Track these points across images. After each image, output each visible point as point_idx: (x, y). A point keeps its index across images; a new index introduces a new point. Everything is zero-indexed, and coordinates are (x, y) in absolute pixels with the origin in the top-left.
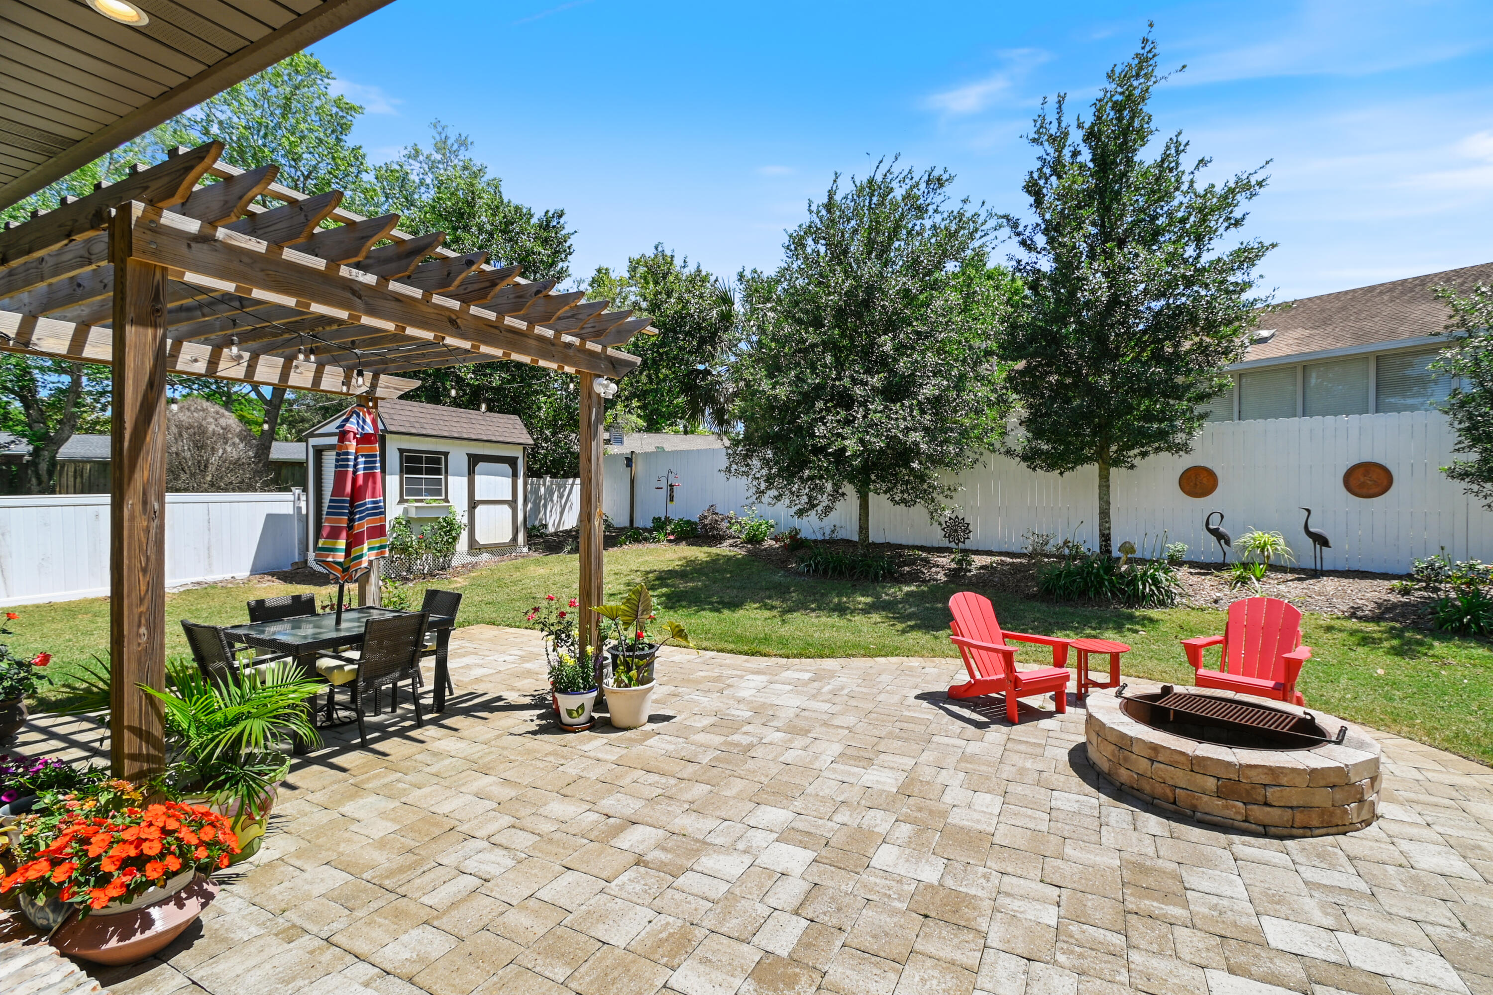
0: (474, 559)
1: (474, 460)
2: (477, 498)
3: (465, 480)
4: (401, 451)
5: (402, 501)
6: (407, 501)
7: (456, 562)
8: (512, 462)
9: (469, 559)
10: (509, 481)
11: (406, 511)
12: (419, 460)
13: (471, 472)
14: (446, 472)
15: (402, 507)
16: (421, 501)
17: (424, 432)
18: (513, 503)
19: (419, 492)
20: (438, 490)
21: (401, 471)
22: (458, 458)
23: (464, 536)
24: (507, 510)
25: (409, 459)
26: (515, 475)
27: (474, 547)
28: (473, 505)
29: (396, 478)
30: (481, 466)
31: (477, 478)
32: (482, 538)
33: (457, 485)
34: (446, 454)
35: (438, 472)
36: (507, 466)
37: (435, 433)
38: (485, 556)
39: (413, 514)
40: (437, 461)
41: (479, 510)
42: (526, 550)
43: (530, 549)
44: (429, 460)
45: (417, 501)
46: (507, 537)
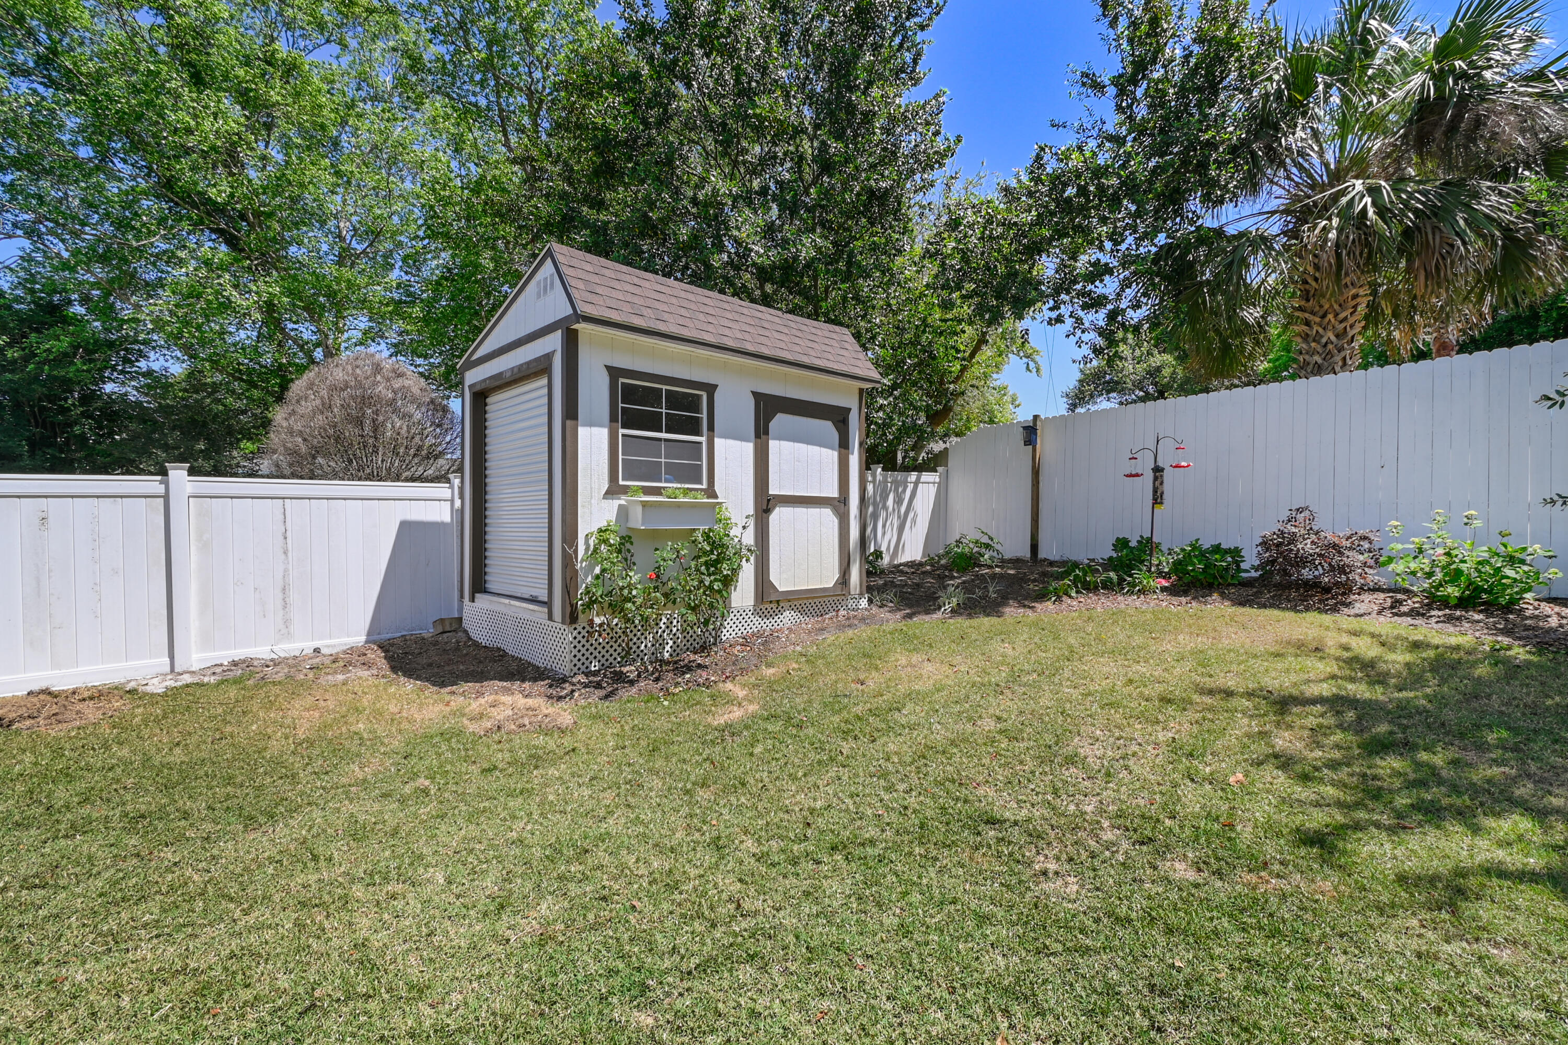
0: (767, 625)
1: (766, 407)
2: (774, 490)
3: (748, 448)
4: (614, 373)
5: (614, 490)
6: (625, 490)
7: (730, 631)
8: (839, 417)
9: (757, 624)
10: (831, 456)
11: (623, 512)
12: (652, 396)
13: (761, 433)
14: (711, 428)
15: (614, 505)
16: (657, 491)
17: (662, 327)
18: (839, 504)
19: (651, 472)
20: (693, 469)
21: (613, 419)
22: (735, 397)
23: (747, 573)
24: (828, 517)
25: (630, 394)
26: (844, 445)
27: (767, 598)
28: (765, 505)
29: (602, 434)
30: (780, 421)
31: (774, 445)
33: (732, 460)
34: (711, 389)
35: (693, 427)
36: (829, 424)
37: (686, 333)
38: (788, 618)
39: (637, 521)
40: (692, 403)
41: (779, 516)
42: (864, 603)
43: (870, 601)
44: (674, 400)
45: (648, 491)
46: (830, 579)
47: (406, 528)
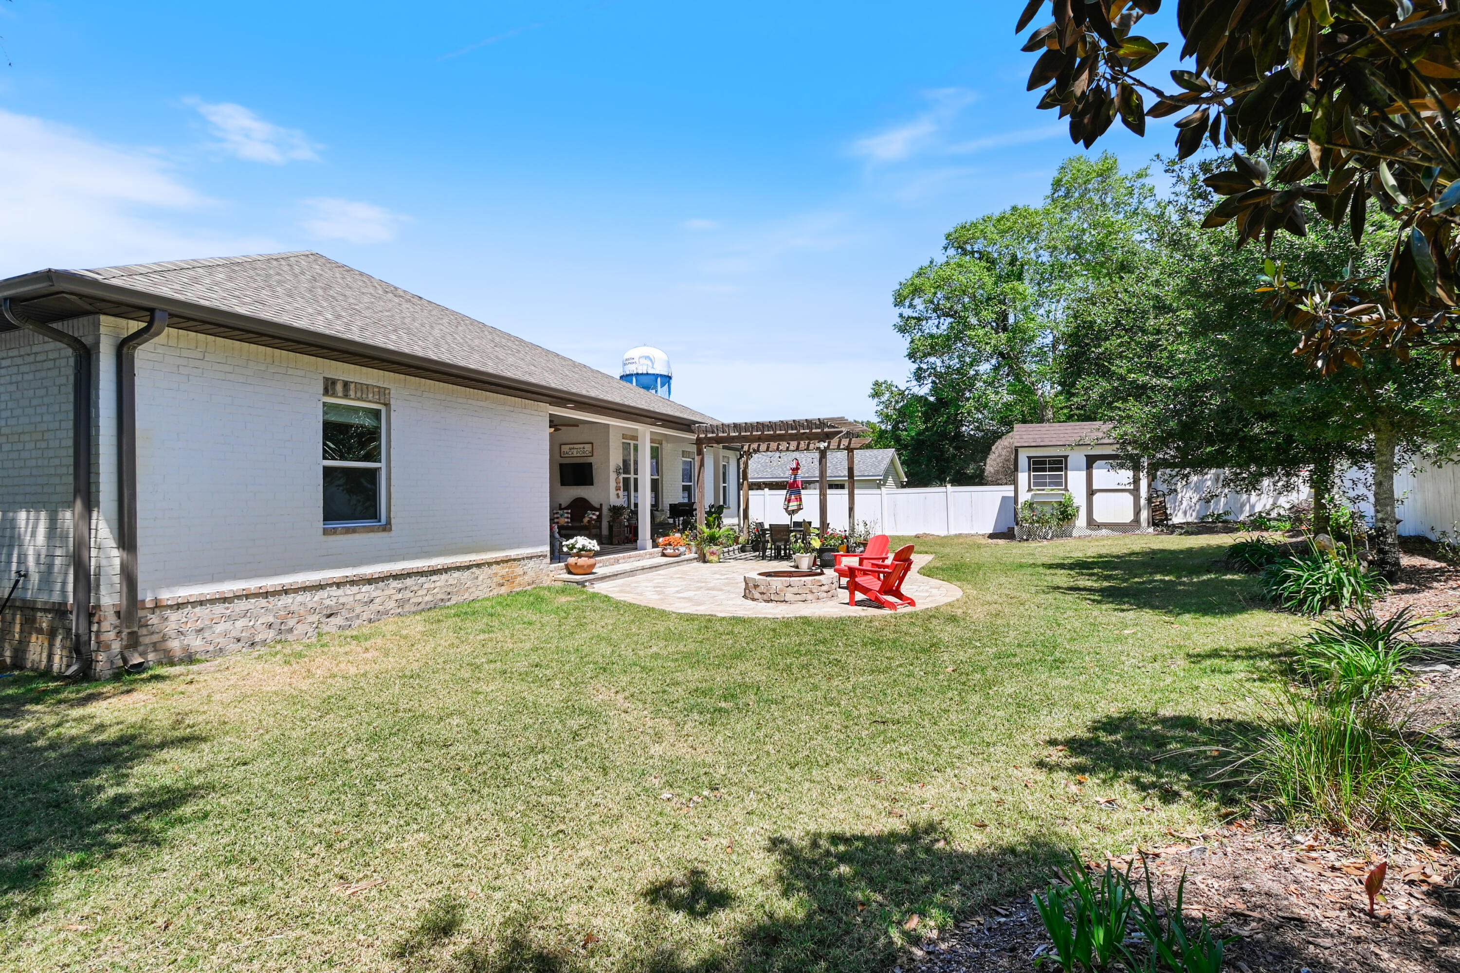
0: (1093, 533)
1: (1091, 461)
2: (1095, 487)
3: (1084, 474)
4: (1029, 458)
5: (1030, 490)
6: (1034, 490)
7: (1075, 533)
8: (1133, 458)
9: (1089, 532)
10: (1130, 474)
11: (1034, 496)
12: (1044, 463)
13: (1089, 468)
14: (1066, 468)
15: (1030, 494)
16: (1045, 490)
17: (1045, 444)
18: (1134, 491)
19: (1045, 484)
20: (1061, 483)
21: (1030, 471)
22: (1077, 458)
23: (1082, 516)
24: (1127, 496)
25: (1035, 463)
26: (1137, 468)
27: (1091, 523)
28: (1091, 493)
29: (1026, 475)
30: (1100, 463)
31: (1095, 472)
32: (1098, 517)
33: (1076, 479)
34: (1066, 457)
35: (1060, 470)
36: (1129, 462)
37: (1052, 444)
38: (1105, 532)
39: (1038, 499)
40: (1058, 462)
41: (1096, 498)
42: (1149, 530)
44: (1052, 463)
45: (1041, 490)
46: (1129, 517)
47: (1003, 498)
